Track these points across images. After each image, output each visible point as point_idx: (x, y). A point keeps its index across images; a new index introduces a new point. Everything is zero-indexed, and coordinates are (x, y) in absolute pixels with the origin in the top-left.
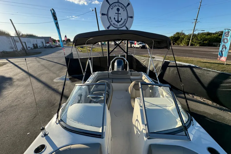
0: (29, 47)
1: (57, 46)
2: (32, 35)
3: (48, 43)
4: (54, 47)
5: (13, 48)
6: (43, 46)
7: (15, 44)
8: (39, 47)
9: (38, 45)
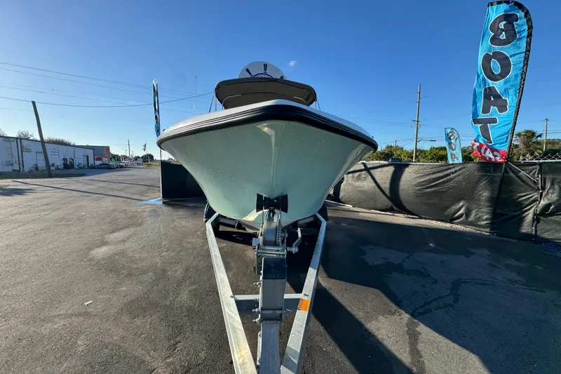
0: (53, 165)
1: (122, 167)
2: (62, 141)
3: (99, 159)
4: (115, 168)
5: (12, 165)
6: (86, 163)
7: (20, 156)
8: (76, 167)
9: (76, 162)
